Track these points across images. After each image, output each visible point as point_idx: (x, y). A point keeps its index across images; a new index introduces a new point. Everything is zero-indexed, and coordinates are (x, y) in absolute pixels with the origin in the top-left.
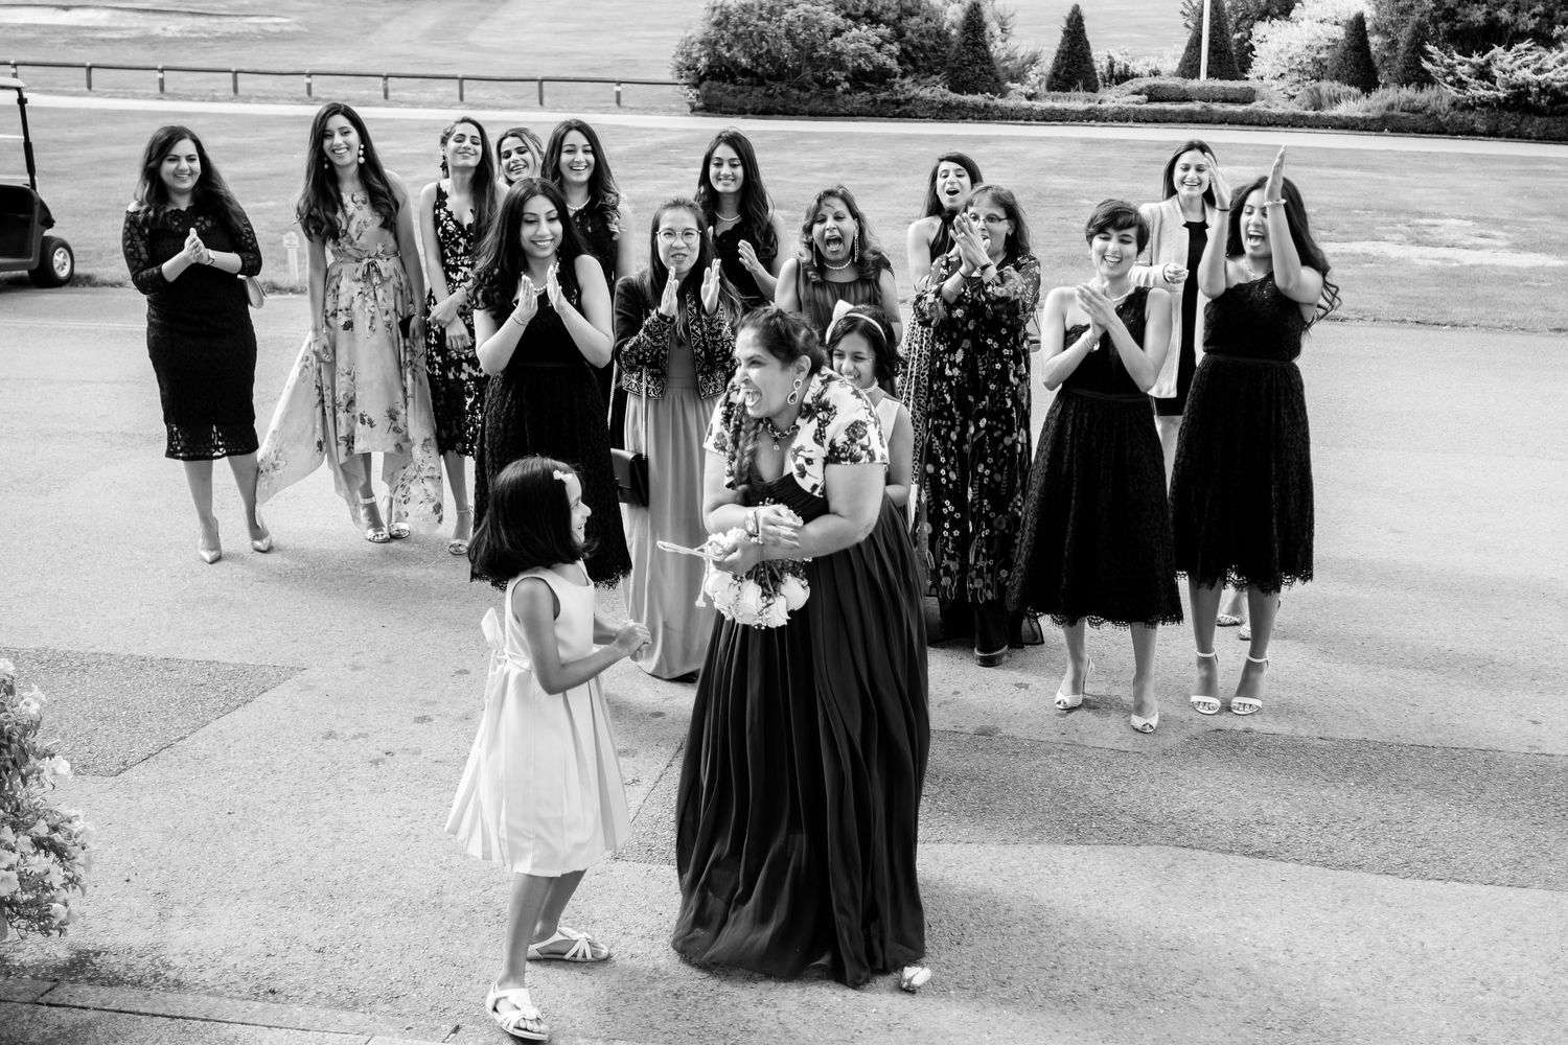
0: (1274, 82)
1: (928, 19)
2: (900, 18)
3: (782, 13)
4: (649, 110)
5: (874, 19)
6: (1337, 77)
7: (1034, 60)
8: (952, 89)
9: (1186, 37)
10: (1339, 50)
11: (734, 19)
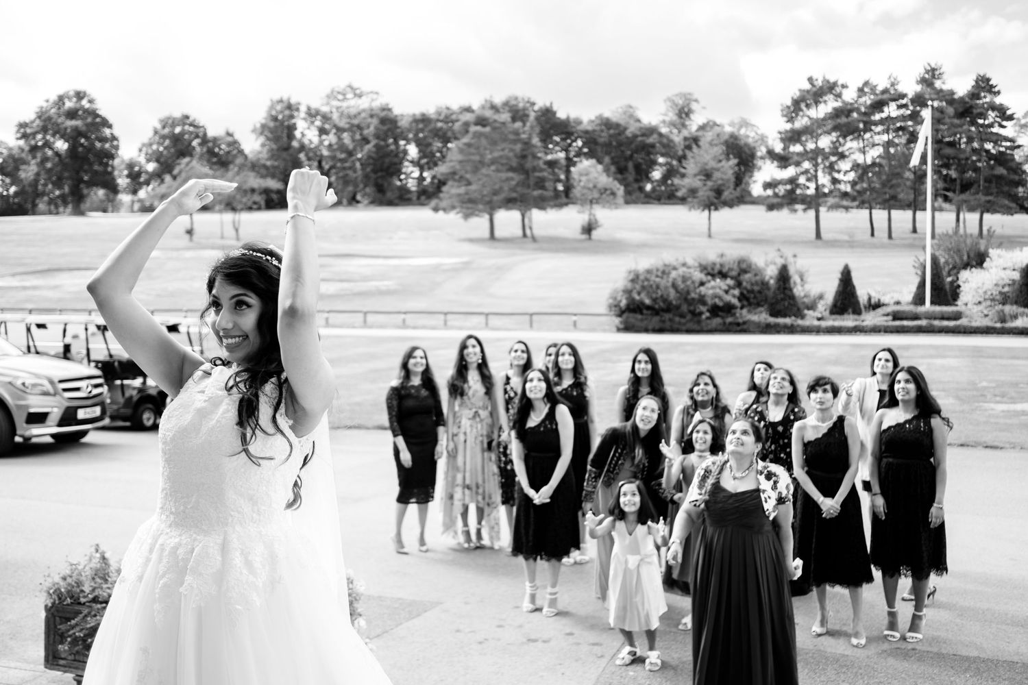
0: (975, 307)
1: (756, 275)
2: (739, 275)
3: (669, 273)
4: (592, 330)
5: (723, 275)
6: (1016, 303)
7: (821, 297)
8: (772, 315)
9: (917, 280)
10: (1017, 286)
11: (642, 277)
